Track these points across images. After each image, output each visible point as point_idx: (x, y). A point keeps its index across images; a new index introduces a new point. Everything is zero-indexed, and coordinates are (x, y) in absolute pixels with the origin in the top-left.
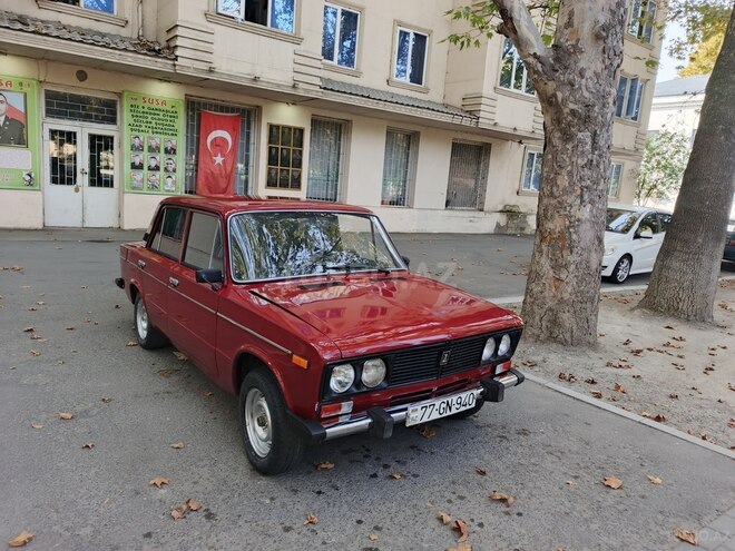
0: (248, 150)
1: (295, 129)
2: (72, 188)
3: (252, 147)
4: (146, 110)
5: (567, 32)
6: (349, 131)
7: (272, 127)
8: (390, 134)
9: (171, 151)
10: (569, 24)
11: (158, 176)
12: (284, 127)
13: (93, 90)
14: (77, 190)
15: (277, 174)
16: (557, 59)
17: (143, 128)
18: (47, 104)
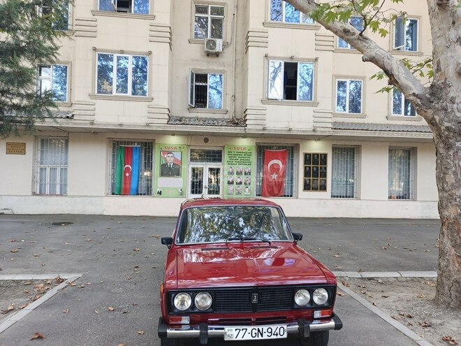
0: (292, 169)
1: (321, 155)
2: (200, 195)
3: (294, 167)
4: (236, 153)
5: (437, 75)
6: (359, 153)
7: (306, 155)
9: (248, 173)
10: (438, 70)
11: (241, 188)
12: (314, 154)
13: (212, 146)
14: (202, 197)
15: (310, 182)
16: (432, 94)
17: (234, 163)
18: (191, 155)
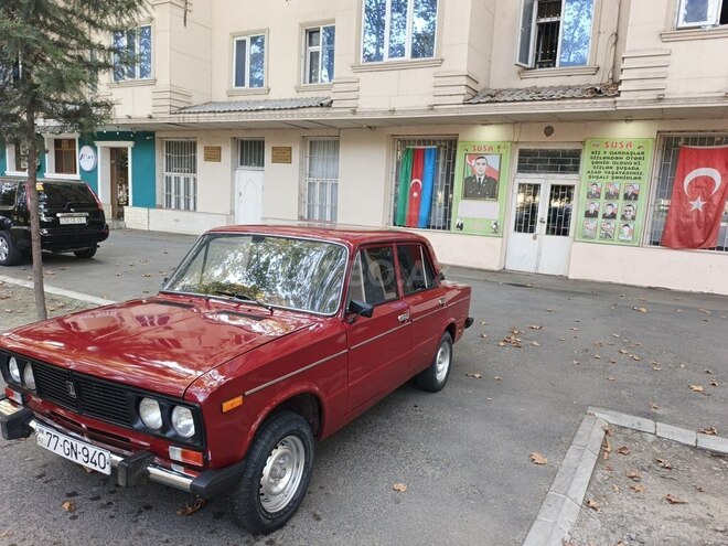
4: (607, 155)
9: (631, 197)
11: (613, 225)
14: (535, 238)
17: (603, 174)
18: (520, 161)
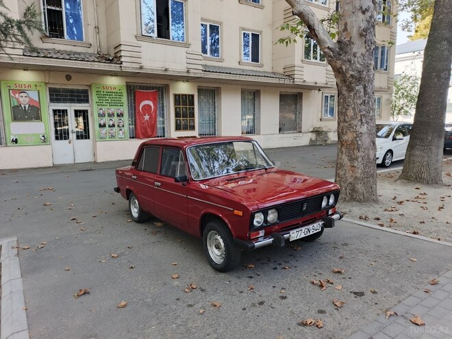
0: (163, 110)
1: (189, 95)
2: (67, 141)
3: (165, 108)
4: (105, 93)
5: (344, 34)
6: (219, 94)
7: (175, 95)
8: (243, 92)
9: (120, 115)
10: (345, 30)
11: (114, 130)
12: (183, 95)
13: (75, 84)
14: (70, 142)
15: (180, 122)
16: (341, 49)
17: (104, 104)
18: (50, 95)
